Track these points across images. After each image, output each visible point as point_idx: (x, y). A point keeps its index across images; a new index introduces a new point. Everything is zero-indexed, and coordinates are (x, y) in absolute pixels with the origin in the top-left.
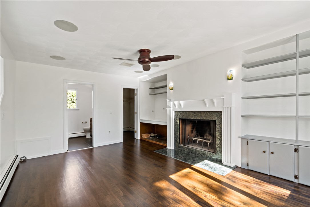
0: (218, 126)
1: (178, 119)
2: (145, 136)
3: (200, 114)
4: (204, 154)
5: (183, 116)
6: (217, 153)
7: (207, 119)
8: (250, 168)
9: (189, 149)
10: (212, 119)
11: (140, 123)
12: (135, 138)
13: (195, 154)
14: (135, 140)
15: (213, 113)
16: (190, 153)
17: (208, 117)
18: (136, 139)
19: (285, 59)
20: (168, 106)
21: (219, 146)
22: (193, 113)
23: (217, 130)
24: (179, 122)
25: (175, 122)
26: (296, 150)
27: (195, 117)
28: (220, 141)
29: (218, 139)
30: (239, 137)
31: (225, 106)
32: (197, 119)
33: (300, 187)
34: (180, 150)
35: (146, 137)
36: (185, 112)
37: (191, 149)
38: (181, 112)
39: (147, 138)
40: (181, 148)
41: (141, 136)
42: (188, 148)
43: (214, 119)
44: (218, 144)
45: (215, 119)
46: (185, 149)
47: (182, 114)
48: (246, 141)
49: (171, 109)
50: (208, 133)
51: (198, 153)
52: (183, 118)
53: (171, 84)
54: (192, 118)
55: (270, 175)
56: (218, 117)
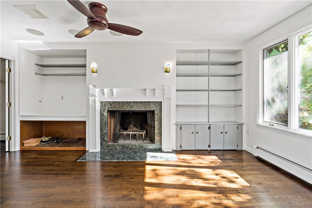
0: (157, 116)
1: (106, 111)
2: (32, 143)
3: (137, 104)
4: (142, 147)
5: (114, 108)
6: (156, 143)
7: (145, 109)
8: (183, 149)
9: (123, 146)
10: (150, 110)
11: (21, 121)
12: (7, 150)
13: (131, 150)
14: (7, 154)
15: (151, 103)
16: (125, 150)
17: (146, 108)
18: (9, 152)
19: (197, 64)
20: (90, 95)
21: (157, 135)
22: (128, 104)
23: (155, 120)
24: (107, 115)
25: (102, 115)
26: (209, 128)
27: (130, 108)
28: (158, 131)
29: (157, 129)
30: (174, 124)
31: (165, 97)
32: (133, 110)
33: (211, 152)
34: (110, 150)
35: (34, 145)
36: (117, 102)
37: (126, 145)
38: (112, 103)
39: (37, 146)
40: (111, 147)
41: (22, 144)
42: (121, 145)
43: (152, 109)
44: (157, 133)
45: (154, 110)
46: (118, 146)
47: (112, 105)
48: (180, 127)
49: (97, 99)
50: (133, 125)
51: (134, 147)
52: (114, 110)
53: (94, 65)
54: (127, 110)
55: (195, 150)
56: (157, 107)
